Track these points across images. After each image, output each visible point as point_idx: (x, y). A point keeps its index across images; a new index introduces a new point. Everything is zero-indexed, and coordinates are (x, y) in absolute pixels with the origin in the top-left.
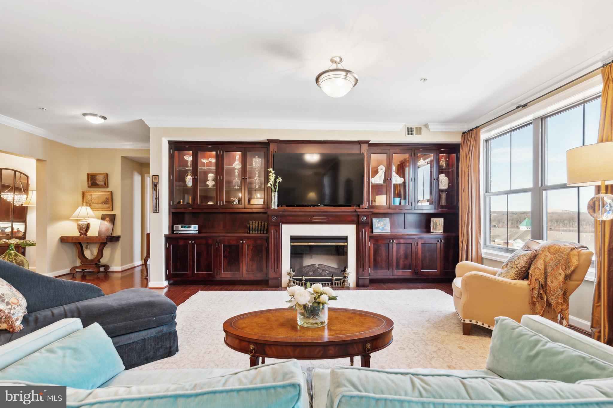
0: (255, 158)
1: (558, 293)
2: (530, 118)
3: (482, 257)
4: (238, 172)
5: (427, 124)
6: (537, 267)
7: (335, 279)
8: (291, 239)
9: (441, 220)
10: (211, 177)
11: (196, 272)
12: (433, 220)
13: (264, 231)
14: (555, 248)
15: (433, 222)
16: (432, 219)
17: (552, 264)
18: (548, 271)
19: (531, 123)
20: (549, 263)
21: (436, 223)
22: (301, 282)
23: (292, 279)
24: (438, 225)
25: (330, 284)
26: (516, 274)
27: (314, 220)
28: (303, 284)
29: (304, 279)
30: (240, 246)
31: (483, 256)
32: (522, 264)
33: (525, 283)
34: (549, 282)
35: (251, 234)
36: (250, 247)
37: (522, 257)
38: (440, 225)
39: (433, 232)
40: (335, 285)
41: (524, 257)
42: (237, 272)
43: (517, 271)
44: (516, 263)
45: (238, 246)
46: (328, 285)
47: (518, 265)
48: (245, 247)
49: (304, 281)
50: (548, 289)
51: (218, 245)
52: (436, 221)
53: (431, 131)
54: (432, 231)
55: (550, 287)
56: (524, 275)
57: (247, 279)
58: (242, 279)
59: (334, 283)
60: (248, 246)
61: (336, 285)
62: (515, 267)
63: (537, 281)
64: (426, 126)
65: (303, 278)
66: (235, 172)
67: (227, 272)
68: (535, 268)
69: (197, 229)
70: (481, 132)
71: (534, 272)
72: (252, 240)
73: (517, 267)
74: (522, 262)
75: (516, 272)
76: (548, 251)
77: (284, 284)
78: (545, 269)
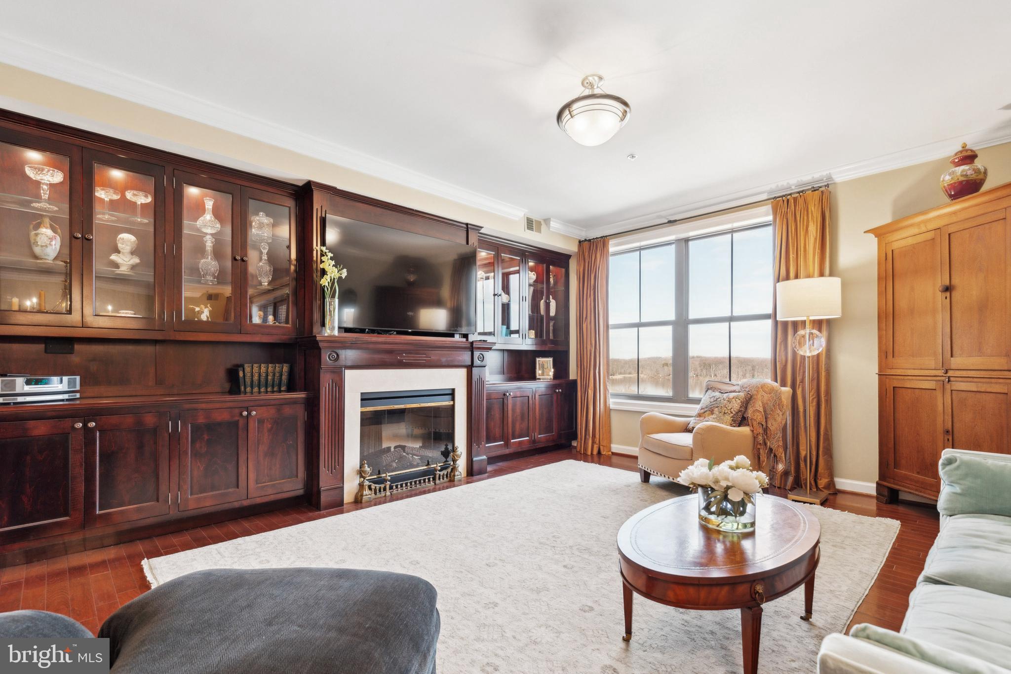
0: (257, 214)
1: (778, 435)
2: (673, 237)
3: (611, 408)
4: (212, 242)
5: (550, 219)
6: (757, 410)
7: (439, 468)
8: (362, 400)
9: (550, 361)
10: (129, 244)
11: (99, 510)
12: (539, 361)
13: (280, 385)
14: (768, 386)
15: (539, 364)
16: (538, 359)
17: (771, 404)
18: (768, 412)
19: (673, 243)
20: (767, 403)
21: (544, 364)
22: (382, 486)
23: (367, 483)
24: (546, 368)
25: (431, 479)
26: (732, 420)
27: (405, 360)
28: (388, 487)
29: (389, 478)
30: (241, 423)
31: (612, 406)
32: (737, 408)
33: (745, 430)
34: (769, 425)
35: (248, 395)
36: (265, 425)
37: (733, 400)
38: (549, 368)
39: (539, 379)
40: (439, 479)
41: (737, 400)
42: (230, 490)
43: (732, 417)
44: (730, 408)
45: (236, 423)
46: (429, 480)
47: (732, 410)
48: (253, 425)
49: (390, 483)
50: (768, 432)
51: (175, 427)
52: (542, 362)
53: (551, 229)
54: (538, 377)
55: (771, 430)
56: (742, 420)
57: (259, 501)
58: (246, 503)
59: (437, 476)
60: (261, 421)
61: (441, 479)
62: (729, 412)
63: (760, 425)
64: (547, 221)
65: (386, 476)
66: (206, 242)
67: (202, 495)
68: (754, 411)
69: (78, 388)
70: (610, 243)
71: (754, 415)
72: (269, 407)
73: (732, 413)
74: (736, 406)
75: (732, 419)
76: (763, 391)
77: (348, 497)
78: (765, 411)
